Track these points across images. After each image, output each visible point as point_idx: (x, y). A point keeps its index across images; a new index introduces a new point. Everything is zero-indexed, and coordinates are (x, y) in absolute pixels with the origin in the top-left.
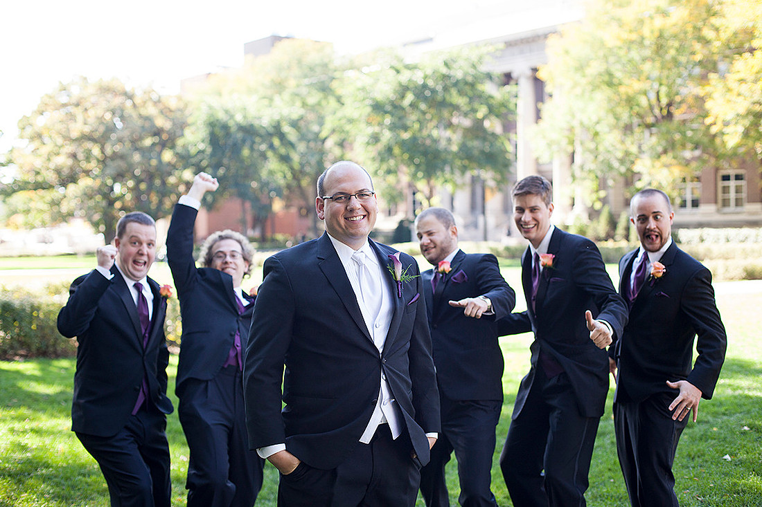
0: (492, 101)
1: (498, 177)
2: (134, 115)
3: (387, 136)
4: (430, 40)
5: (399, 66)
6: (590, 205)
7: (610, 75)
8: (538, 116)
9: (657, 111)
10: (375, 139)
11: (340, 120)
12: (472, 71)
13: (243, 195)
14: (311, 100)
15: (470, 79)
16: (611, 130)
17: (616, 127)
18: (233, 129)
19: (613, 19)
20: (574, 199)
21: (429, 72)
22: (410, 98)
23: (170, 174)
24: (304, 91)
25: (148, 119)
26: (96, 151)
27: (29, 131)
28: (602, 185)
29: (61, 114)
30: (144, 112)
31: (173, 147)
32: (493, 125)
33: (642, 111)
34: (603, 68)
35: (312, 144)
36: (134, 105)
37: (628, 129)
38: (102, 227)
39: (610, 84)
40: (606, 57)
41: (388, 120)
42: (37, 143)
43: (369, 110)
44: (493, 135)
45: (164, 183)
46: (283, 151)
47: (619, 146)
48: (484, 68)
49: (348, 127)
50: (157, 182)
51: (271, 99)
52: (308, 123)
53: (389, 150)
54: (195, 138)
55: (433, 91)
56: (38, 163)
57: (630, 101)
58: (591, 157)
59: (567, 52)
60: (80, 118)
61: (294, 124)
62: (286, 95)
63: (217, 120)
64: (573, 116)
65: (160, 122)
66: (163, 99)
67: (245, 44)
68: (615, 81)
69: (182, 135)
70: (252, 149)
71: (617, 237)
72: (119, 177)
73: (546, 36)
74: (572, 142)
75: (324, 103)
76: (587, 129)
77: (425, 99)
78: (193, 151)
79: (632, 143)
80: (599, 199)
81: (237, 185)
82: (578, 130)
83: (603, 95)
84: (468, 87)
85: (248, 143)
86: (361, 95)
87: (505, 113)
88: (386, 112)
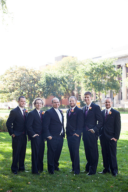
0: (115, 72)
1: (116, 91)
2: (28, 75)
3: (89, 81)
4: (101, 57)
5: (92, 64)
8: (127, 76)
10: (86, 82)
11: (78, 77)
12: (110, 65)
13: (54, 95)
14: (71, 72)
15: (109, 67)
18: (52, 79)
21: (99, 65)
22: (94, 71)
23: (37, 90)
24: (69, 69)
26: (19, 84)
27: (3, 79)
29: (10, 75)
30: (30, 75)
31: (37, 83)
32: (116, 79)
35: (71, 83)
36: (28, 73)
41: (89, 77)
42: (5, 82)
43: (84, 74)
45: (35, 92)
46: (64, 84)
48: (112, 64)
50: (33, 92)
51: (61, 72)
53: (89, 84)
54: (42, 81)
55: (100, 69)
56: (5, 86)
60: (15, 76)
61: (67, 78)
62: (65, 71)
63: (48, 77)
65: (34, 77)
66: (35, 71)
67: (55, 58)
70: (56, 83)
72: (24, 90)
75: (74, 72)
81: (52, 92)
84: (109, 69)
86: (83, 71)
88: (89, 75)
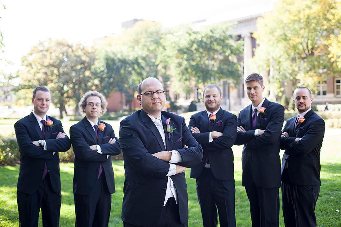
0: (232, 48)
1: (235, 82)
2: (73, 55)
3: (185, 63)
4: (205, 20)
5: (190, 32)
6: (277, 94)
7: (286, 36)
8: (253, 54)
9: (307, 52)
10: (180, 65)
11: (164, 56)
12: (223, 34)
13: (121, 90)
14: (152, 48)
15: (222, 38)
16: (286, 61)
17: (288, 59)
18: (117, 61)
19: (286, 10)
20: (269, 92)
21: (204, 35)
22: (195, 46)
23: (88, 81)
24: (148, 44)
25: (78, 57)
26: (56, 71)
27: (26, 63)
28: (282, 85)
29: (40, 55)
30: (77, 54)
31: (90, 69)
32: (233, 59)
33: (300, 52)
34: (282, 32)
35: (152, 68)
36: (73, 51)
37: (294, 60)
38: (59, 105)
39: (285, 40)
40: (283, 27)
41: (185, 56)
42: (29, 68)
43: (176, 52)
44: (233, 63)
45: (86, 85)
46: (139, 71)
47: (290, 67)
48: (228, 33)
49: (168, 60)
50: (83, 85)
51: (133, 48)
52: (150, 58)
53: (186, 69)
54: (100, 65)
55: (206, 43)
56: (30, 77)
57: (295, 47)
58: (277, 73)
59: (266, 25)
60: (48, 57)
61: (144, 59)
62: (140, 46)
63: (110, 57)
64: (269, 54)
65: (84, 58)
66: (85, 48)
67: (122, 23)
68: (288, 38)
69: (94, 64)
70: (125, 70)
71: (289, 109)
72: (66, 82)
73: (256, 18)
74: (268, 66)
75: (157, 49)
76: (275, 60)
77: (202, 47)
78: (99, 71)
79: (296, 66)
80: (281, 92)
81: (118, 86)
82: (271, 61)
83: (282, 44)
84: (222, 42)
85: (123, 67)
86: (174, 45)
87: (238, 53)
88: (185, 53)
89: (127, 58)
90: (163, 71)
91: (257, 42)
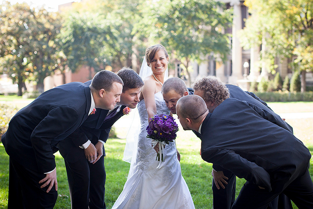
0: (220, 17)
1: (223, 56)
2: (35, 22)
3: (166, 34)
6: (269, 72)
7: (282, 4)
8: (243, 25)
9: (305, 23)
10: (160, 35)
11: (141, 25)
13: (91, 64)
14: (126, 16)
15: (208, 5)
16: (281, 34)
17: (284, 31)
18: (86, 30)
20: (261, 68)
21: (187, 1)
22: (177, 14)
23: (53, 53)
24: (122, 11)
25: (41, 24)
26: (15, 41)
28: (276, 62)
30: (39, 20)
31: (53, 40)
32: (219, 29)
33: (297, 23)
34: (278, 1)
35: (126, 39)
36: (35, 17)
37: (289, 33)
38: (17, 81)
39: (281, 9)
41: (166, 25)
43: (156, 20)
44: (220, 34)
45: (49, 58)
46: (111, 42)
47: (285, 41)
49: (145, 29)
50: (46, 57)
51: (105, 15)
52: (124, 28)
53: (167, 40)
54: (65, 35)
55: (190, 11)
57: (291, 18)
58: (271, 47)
60: (6, 23)
62: (113, 13)
63: (78, 25)
64: (262, 25)
65: (47, 26)
66: (49, 14)
68: (284, 7)
69: (60, 32)
70: (95, 40)
71: (283, 89)
72: (26, 54)
74: (261, 39)
75: (132, 17)
76: (269, 32)
77: (185, 15)
79: (292, 40)
80: (274, 69)
82: (264, 33)
83: (277, 15)
84: (208, 9)
85: (93, 37)
86: (153, 12)
87: (226, 23)
88: (165, 22)
89: (98, 27)
90: (139, 42)
91: (249, 11)
